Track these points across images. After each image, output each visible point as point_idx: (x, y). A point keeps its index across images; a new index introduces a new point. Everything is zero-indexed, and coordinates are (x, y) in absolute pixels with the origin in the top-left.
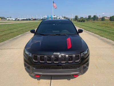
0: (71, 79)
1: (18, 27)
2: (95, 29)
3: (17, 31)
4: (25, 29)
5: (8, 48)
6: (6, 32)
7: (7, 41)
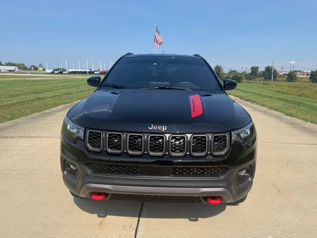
0: (199, 219)
1: (56, 87)
2: (271, 97)
3: (55, 96)
4: (78, 92)
5: (22, 135)
6: (24, 97)
7: (24, 118)
